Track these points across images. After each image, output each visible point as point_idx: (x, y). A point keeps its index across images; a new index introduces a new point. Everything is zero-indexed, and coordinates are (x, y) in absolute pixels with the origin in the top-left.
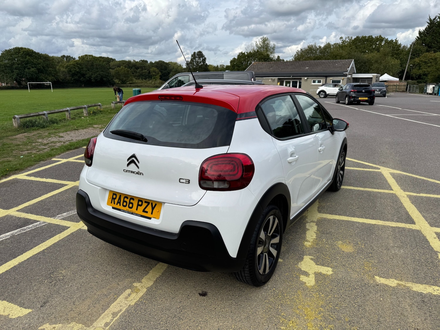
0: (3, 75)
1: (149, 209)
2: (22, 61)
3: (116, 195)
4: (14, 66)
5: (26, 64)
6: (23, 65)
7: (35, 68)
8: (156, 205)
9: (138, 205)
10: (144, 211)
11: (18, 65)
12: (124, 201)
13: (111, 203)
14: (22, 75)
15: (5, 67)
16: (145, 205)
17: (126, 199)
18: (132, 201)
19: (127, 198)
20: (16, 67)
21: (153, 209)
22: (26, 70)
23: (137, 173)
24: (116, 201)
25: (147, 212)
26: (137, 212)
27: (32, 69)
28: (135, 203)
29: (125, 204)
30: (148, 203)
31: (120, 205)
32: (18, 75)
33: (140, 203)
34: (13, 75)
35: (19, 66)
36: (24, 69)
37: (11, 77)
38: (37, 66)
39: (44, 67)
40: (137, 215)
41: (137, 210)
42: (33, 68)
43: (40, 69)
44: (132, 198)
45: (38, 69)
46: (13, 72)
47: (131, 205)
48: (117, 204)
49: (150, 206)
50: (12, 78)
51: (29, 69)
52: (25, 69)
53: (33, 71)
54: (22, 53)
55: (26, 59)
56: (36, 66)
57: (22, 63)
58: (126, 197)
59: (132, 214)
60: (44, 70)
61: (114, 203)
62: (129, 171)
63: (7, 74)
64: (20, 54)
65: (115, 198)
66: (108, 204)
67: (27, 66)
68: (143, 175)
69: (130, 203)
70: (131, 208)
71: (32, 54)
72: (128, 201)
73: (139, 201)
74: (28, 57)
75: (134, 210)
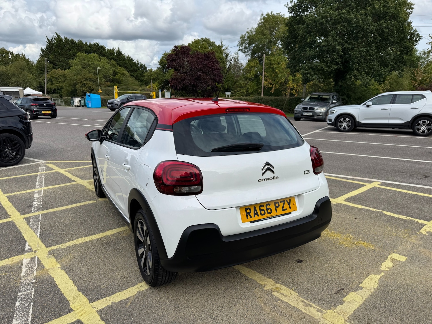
1: (286, 206)
3: (250, 209)
8: (290, 200)
9: (276, 207)
10: (283, 210)
12: (261, 210)
13: (247, 218)
16: (281, 204)
17: (262, 208)
18: (268, 207)
19: (263, 206)
21: (289, 204)
23: (273, 178)
24: (252, 214)
25: (286, 209)
26: (277, 214)
28: (272, 206)
29: (263, 212)
30: (284, 201)
31: (258, 216)
33: (277, 205)
40: (278, 216)
41: (276, 212)
44: (268, 203)
47: (269, 211)
48: (254, 217)
49: (286, 203)
58: (261, 205)
59: (274, 217)
61: (251, 217)
62: (264, 179)
65: (250, 212)
66: (243, 221)
68: (278, 178)
69: (267, 209)
70: (271, 213)
72: (265, 208)
73: (275, 203)
75: (274, 213)
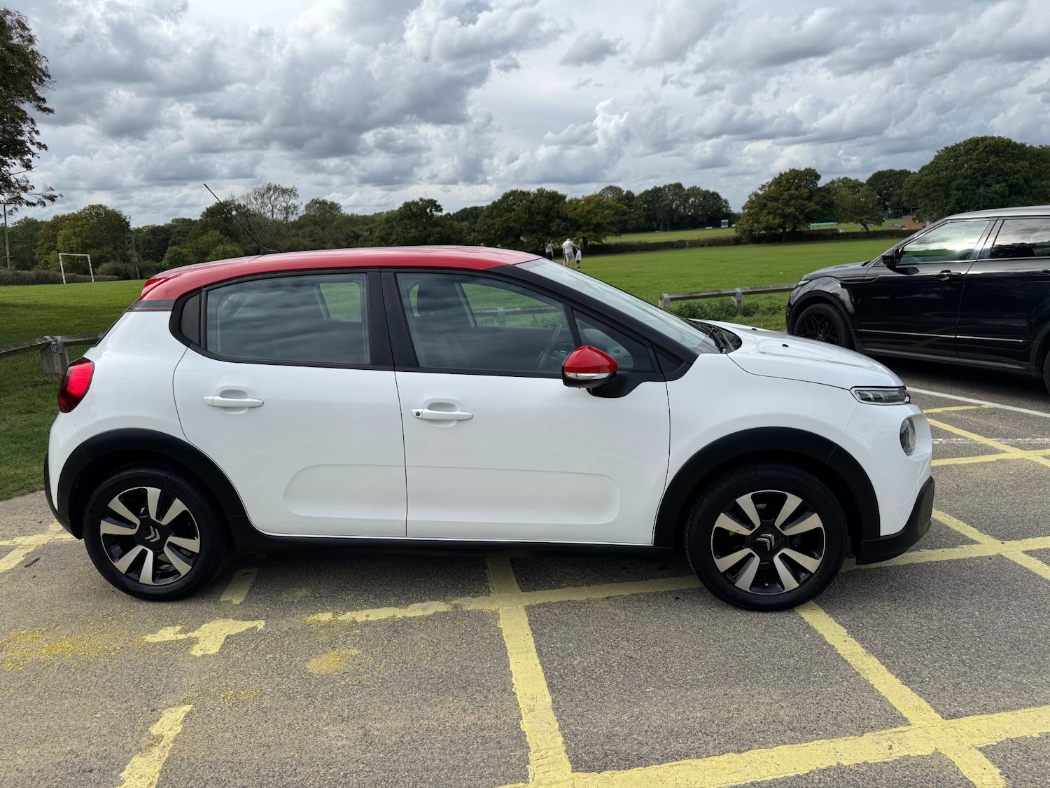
0: (926, 205)
2: (975, 169)
4: (955, 183)
5: (984, 175)
6: (977, 177)
7: (1004, 184)
11: (965, 179)
14: (967, 202)
15: (934, 185)
20: (958, 185)
22: (981, 190)
27: (997, 187)
32: (958, 204)
34: (947, 203)
35: (966, 181)
36: (975, 188)
37: (941, 207)
38: (1011, 177)
39: (1027, 181)
42: (998, 182)
43: (1017, 184)
45: (1011, 186)
46: (948, 195)
50: (944, 210)
51: (989, 186)
52: (978, 187)
53: (996, 192)
54: (982, 148)
55: (987, 164)
56: (1007, 178)
57: (974, 173)
60: (1025, 186)
63: (936, 202)
64: (976, 152)
67: (986, 181)
71: (1005, 150)
74: (993, 159)
